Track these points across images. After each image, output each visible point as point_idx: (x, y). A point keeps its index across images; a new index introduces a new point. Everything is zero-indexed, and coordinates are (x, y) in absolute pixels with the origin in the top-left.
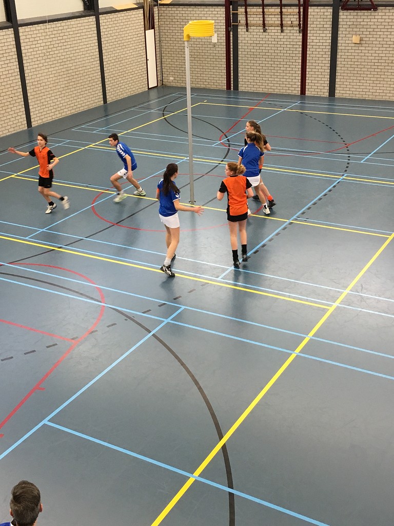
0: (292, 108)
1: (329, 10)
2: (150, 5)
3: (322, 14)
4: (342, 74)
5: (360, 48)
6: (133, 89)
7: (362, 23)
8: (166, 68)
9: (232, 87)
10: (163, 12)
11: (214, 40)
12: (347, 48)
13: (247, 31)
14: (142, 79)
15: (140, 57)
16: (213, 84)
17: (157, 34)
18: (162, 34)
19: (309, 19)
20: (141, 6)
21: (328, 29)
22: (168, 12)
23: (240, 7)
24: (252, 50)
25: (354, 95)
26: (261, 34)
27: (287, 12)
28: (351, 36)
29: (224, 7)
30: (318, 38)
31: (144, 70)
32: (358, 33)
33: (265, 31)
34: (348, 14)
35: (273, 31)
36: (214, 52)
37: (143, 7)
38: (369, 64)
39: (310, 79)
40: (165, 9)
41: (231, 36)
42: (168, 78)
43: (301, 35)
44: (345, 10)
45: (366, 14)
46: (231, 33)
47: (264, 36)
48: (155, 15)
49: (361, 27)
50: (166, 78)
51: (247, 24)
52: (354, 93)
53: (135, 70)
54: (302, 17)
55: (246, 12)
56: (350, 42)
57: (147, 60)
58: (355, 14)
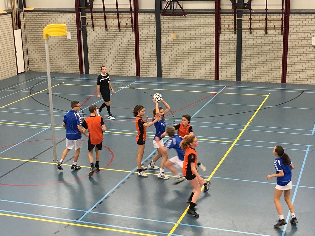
0: (130, 86)
1: (153, 16)
2: (17, 12)
3: (148, 18)
4: (166, 61)
5: (177, 42)
6: (5, 75)
7: (177, 25)
8: (31, 58)
9: (84, 72)
10: (27, 16)
11: (69, 37)
12: (168, 42)
13: (93, 30)
14: (12, 66)
15: (10, 50)
16: (69, 69)
17: (23, 33)
18: (27, 32)
19: (139, 22)
20: (9, 12)
21: (153, 29)
22: (31, 16)
23: (87, 13)
24: (98, 44)
25: (176, 76)
26: (104, 32)
27: (123, 17)
28: (170, 34)
29: (75, 13)
30: (146, 35)
31: (13, 60)
32: (175, 32)
33: (107, 30)
34: (167, 18)
35: (113, 30)
36: (69, 46)
37: (11, 13)
38: (184, 53)
39: (142, 64)
40: (29, 14)
41: (82, 34)
42: (33, 65)
43: (134, 33)
44: (164, 16)
45: (179, 19)
46: (82, 32)
47: (106, 34)
48: (21, 19)
49: (177, 27)
50: (32, 65)
51: (93, 26)
52: (175, 74)
53: (6, 60)
54: (133, 20)
55: (92, 17)
56: (170, 38)
57: (16, 52)
58: (172, 18)
